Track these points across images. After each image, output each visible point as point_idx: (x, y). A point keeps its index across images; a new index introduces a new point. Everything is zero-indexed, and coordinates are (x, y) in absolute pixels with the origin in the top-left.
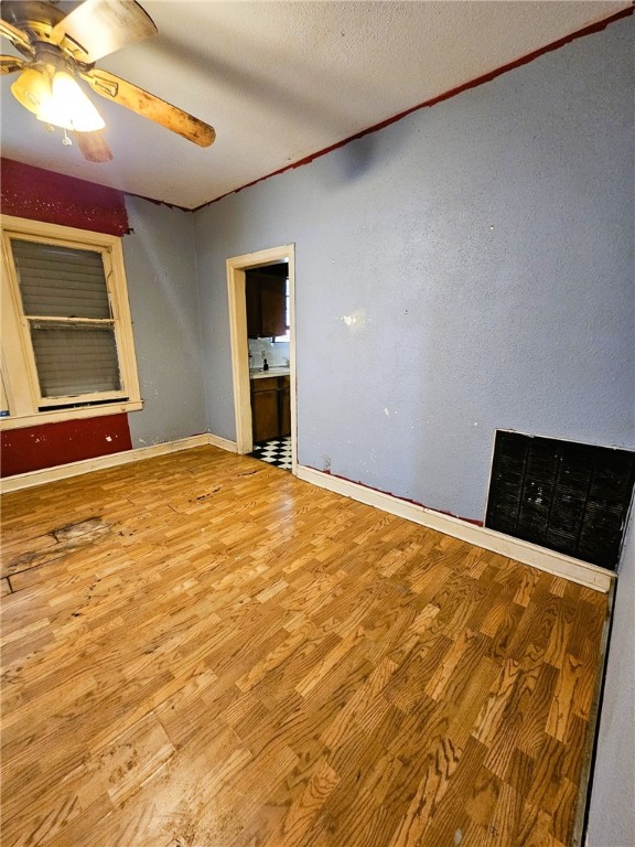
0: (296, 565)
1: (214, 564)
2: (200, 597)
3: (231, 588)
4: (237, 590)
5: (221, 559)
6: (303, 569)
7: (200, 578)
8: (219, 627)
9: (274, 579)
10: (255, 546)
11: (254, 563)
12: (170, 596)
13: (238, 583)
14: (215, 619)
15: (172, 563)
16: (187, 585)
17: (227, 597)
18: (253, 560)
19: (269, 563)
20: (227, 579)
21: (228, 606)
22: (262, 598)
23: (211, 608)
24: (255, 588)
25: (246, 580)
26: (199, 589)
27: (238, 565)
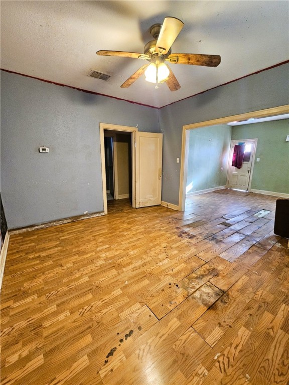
0: (90, 255)
1: (122, 259)
2: (127, 249)
3: (117, 250)
4: (115, 249)
5: (119, 261)
6: (87, 254)
7: (128, 255)
8: (122, 241)
9: (101, 251)
10: (101, 267)
11: (105, 258)
12: (138, 250)
13: (114, 251)
14: (123, 243)
15: (140, 263)
16: (132, 253)
17: (119, 247)
18: (104, 260)
19: (99, 257)
20: (117, 253)
21: (119, 245)
22: (107, 246)
23: (123, 245)
24: (109, 249)
25: (111, 252)
26: (128, 251)
27: (112, 258)
